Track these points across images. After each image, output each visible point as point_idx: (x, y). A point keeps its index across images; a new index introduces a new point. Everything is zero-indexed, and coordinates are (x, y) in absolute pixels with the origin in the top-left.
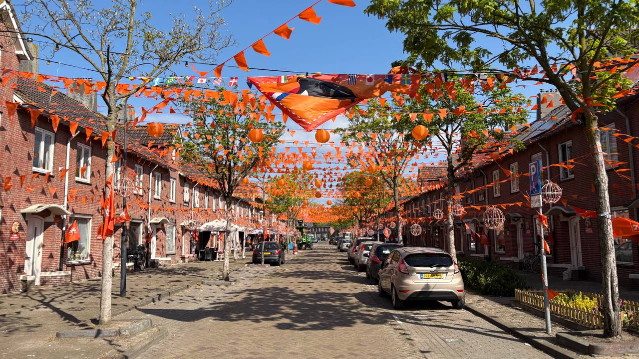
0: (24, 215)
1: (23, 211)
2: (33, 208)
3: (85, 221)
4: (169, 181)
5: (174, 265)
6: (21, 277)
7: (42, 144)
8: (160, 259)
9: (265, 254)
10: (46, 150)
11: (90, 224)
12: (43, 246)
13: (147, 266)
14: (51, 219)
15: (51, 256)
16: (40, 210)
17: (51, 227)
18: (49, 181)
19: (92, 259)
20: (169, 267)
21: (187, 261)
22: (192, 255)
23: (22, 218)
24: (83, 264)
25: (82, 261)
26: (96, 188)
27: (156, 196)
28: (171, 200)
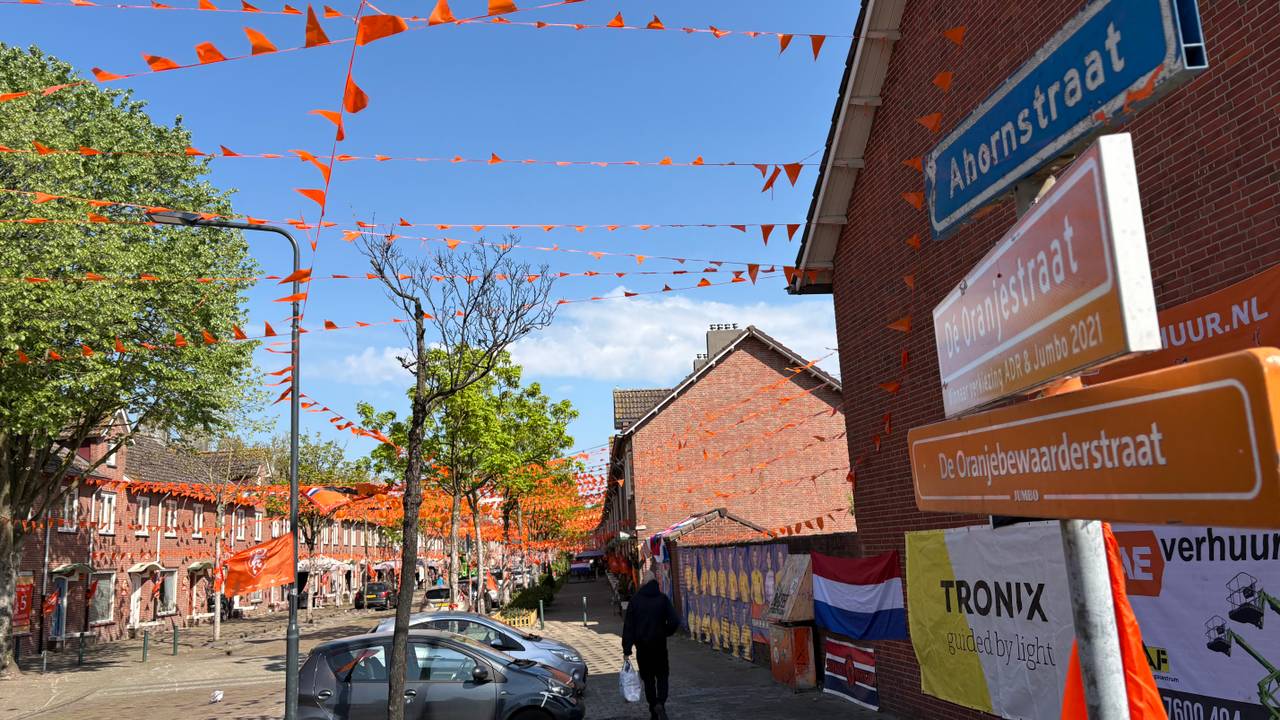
0: (130, 574)
1: (129, 571)
2: (136, 568)
3: (172, 573)
4: (255, 516)
5: (262, 615)
6: (128, 627)
7: (141, 509)
8: (244, 608)
9: (369, 596)
10: (144, 512)
11: (176, 576)
12: (141, 599)
13: (229, 617)
14: (147, 575)
15: (147, 608)
16: (143, 568)
17: (147, 582)
18: (146, 541)
19: (177, 609)
20: (254, 617)
21: (276, 609)
22: (283, 603)
23: (128, 577)
24: (171, 615)
25: (170, 612)
26: (182, 541)
27: (239, 538)
28: (256, 539)
